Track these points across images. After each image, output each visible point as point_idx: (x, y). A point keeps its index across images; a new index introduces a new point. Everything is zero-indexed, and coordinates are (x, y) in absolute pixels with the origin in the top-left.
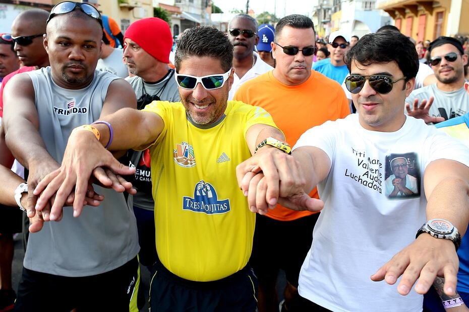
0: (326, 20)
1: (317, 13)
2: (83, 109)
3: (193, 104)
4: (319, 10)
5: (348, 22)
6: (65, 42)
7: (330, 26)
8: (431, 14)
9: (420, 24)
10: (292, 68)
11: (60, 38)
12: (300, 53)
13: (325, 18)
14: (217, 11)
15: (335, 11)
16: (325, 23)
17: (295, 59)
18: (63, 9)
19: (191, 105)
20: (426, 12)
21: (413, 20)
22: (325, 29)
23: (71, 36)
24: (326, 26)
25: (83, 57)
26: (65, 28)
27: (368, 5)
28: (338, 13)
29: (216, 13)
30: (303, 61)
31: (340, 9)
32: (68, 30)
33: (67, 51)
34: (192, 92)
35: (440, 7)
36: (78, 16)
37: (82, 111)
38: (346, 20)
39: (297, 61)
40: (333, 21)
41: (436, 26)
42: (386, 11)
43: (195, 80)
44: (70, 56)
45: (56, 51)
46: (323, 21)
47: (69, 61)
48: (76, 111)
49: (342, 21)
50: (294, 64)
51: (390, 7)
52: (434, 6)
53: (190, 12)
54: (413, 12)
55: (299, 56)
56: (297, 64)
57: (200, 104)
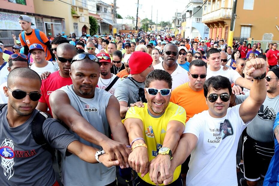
0: (179, 26)
1: (174, 21)
2: (95, 109)
3: (154, 103)
4: (175, 20)
5: (189, 28)
6: (80, 75)
7: (181, 29)
8: (224, 27)
9: (219, 32)
10: (196, 84)
11: (78, 73)
12: (199, 77)
13: (178, 25)
14: (119, 17)
15: (183, 21)
16: (178, 27)
17: (197, 80)
18: (80, 57)
19: (153, 103)
20: (222, 26)
21: (217, 29)
22: (178, 30)
23: (84, 72)
24: (179, 29)
25: (90, 82)
26: (80, 68)
27: (198, 20)
28: (184, 22)
29: (118, 18)
30: (201, 81)
31: (185, 21)
32: (82, 69)
33: (82, 79)
34: (155, 97)
35: (226, 24)
36: (87, 61)
37: (94, 110)
38: (188, 27)
39: (198, 81)
40: (182, 27)
41: (225, 33)
42: (206, 24)
43: (157, 91)
44: (83, 82)
45: (76, 79)
46: (177, 26)
47: (83, 84)
48: (91, 111)
49: (186, 27)
50: (197, 82)
51: (207, 22)
52: (225, 24)
53: (105, 18)
54: (217, 26)
55: (199, 79)
56: (198, 82)
57: (159, 102)
